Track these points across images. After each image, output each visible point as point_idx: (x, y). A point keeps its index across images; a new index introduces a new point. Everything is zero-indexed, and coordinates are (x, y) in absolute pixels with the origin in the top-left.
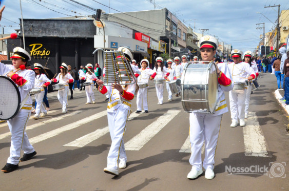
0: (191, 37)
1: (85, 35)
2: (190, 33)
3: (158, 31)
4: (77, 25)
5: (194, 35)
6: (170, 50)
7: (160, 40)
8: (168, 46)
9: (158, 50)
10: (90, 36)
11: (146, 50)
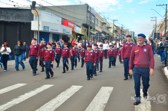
0: (105, 25)
1: (24, 21)
2: (105, 22)
3: (81, 20)
4: (19, 13)
5: (107, 24)
6: (89, 33)
7: (83, 26)
8: (88, 30)
9: (80, 33)
10: (28, 22)
11: (71, 33)
